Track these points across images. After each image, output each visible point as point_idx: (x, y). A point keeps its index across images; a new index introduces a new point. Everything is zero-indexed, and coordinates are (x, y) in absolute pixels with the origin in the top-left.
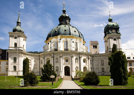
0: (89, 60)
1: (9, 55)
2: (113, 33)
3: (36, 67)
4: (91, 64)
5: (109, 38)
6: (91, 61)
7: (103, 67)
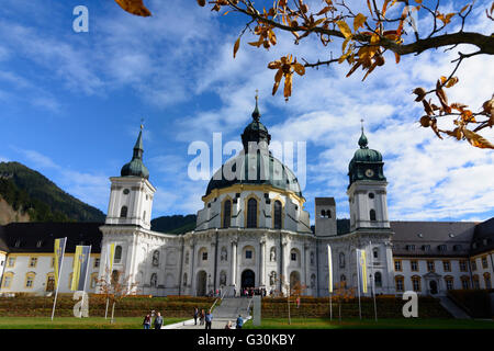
0: (308, 252)
1: (105, 238)
2: (368, 178)
3: (172, 272)
4: (312, 262)
5: (357, 193)
6: (312, 254)
7: (342, 272)
